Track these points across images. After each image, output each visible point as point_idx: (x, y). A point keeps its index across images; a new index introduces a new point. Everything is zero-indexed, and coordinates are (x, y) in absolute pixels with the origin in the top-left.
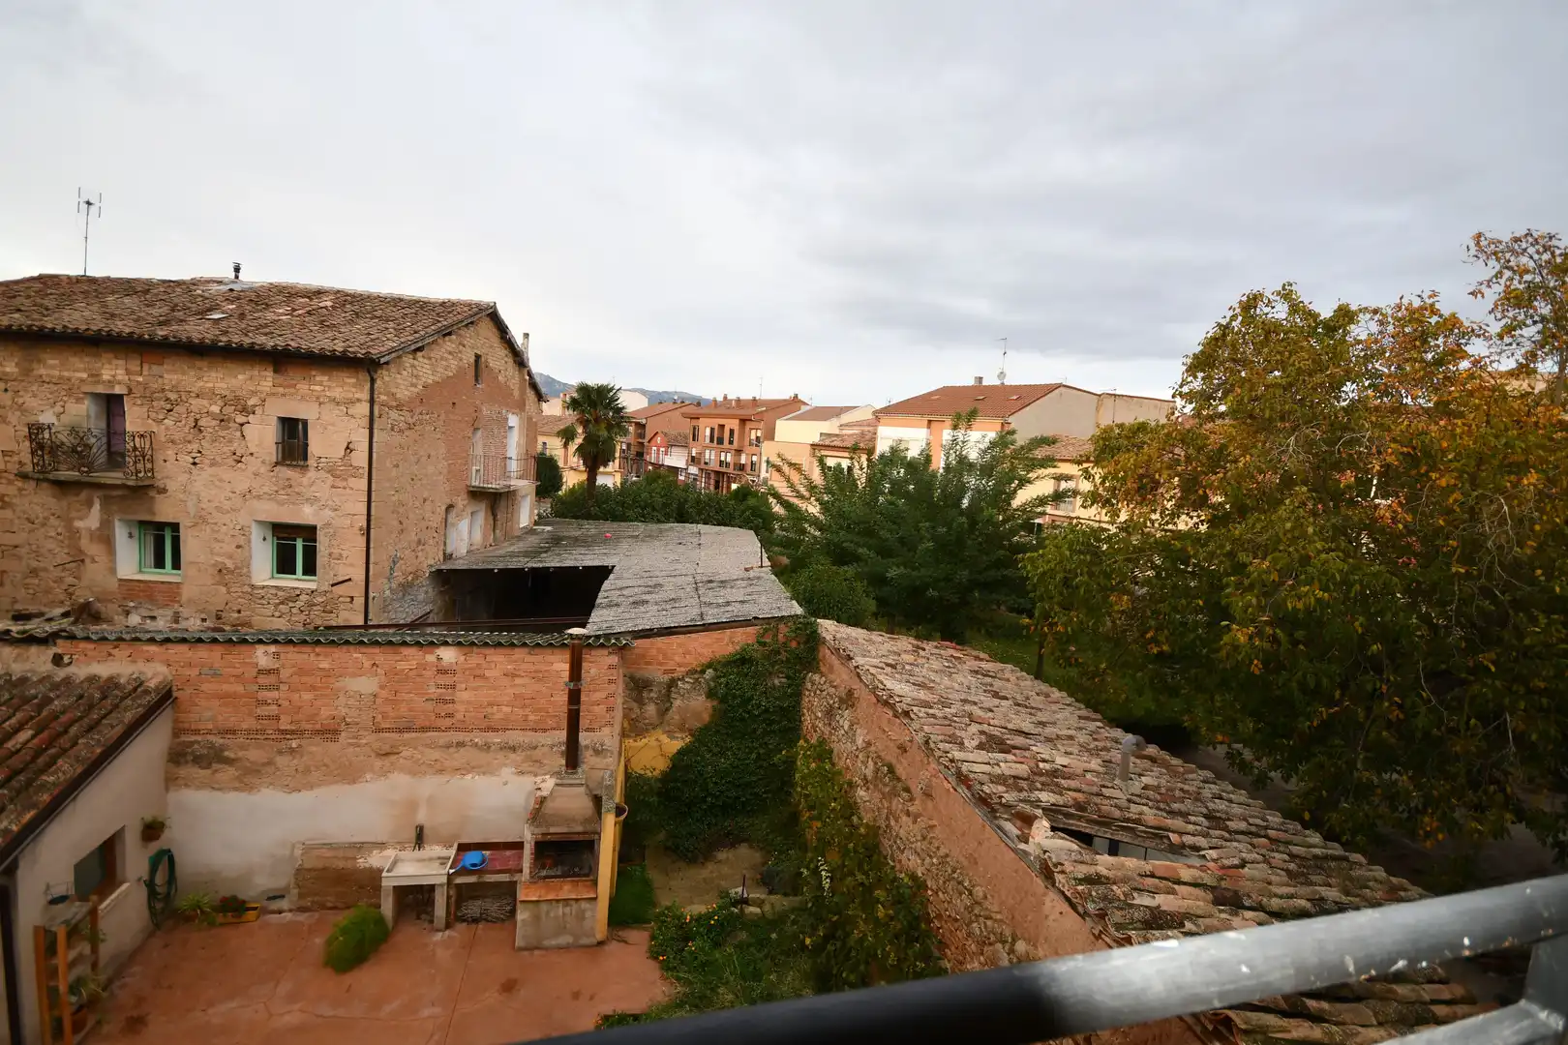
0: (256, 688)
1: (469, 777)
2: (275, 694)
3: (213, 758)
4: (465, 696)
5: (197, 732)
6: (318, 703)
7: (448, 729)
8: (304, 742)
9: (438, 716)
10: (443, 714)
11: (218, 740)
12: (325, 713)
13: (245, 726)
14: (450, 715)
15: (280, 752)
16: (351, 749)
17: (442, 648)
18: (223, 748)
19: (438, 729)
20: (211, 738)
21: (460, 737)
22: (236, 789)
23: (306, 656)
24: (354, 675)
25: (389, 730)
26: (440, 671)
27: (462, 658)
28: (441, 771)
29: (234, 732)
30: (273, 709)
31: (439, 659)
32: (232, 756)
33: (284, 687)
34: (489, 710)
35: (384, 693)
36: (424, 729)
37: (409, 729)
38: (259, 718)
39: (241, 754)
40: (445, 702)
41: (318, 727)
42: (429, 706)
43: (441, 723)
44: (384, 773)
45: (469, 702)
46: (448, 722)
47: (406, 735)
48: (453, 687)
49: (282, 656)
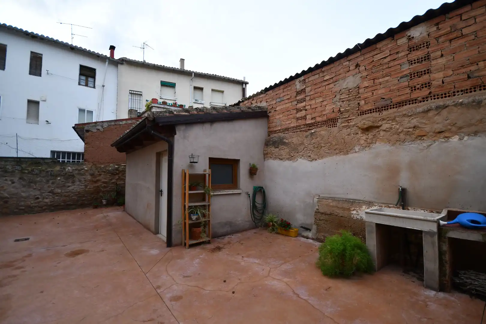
0: (296, 103)
1: (455, 139)
2: (303, 104)
3: (279, 143)
4: (442, 61)
5: (275, 132)
6: (325, 103)
7: (425, 99)
8: (318, 130)
9: (413, 89)
10: (418, 86)
11: (282, 135)
12: (329, 108)
13: (292, 125)
14: (428, 85)
15: (307, 137)
16: (344, 130)
17: (412, 29)
18: (283, 138)
19: (414, 101)
20: (280, 134)
21: (440, 102)
22: (288, 159)
23: (317, 76)
24: (344, 78)
25: (370, 111)
26: (411, 49)
27: (435, 28)
28: (421, 137)
29: (287, 129)
30: (303, 113)
31: (410, 39)
32: (287, 141)
33: (308, 98)
34: (473, 68)
35: (366, 84)
36: (400, 104)
37: (386, 108)
38: (298, 119)
39: (290, 140)
40: (420, 74)
41: (325, 118)
42: (405, 82)
43: (416, 94)
44: (369, 145)
45: (445, 68)
46: (425, 92)
47: (385, 113)
48: (427, 58)
49: (307, 81)
